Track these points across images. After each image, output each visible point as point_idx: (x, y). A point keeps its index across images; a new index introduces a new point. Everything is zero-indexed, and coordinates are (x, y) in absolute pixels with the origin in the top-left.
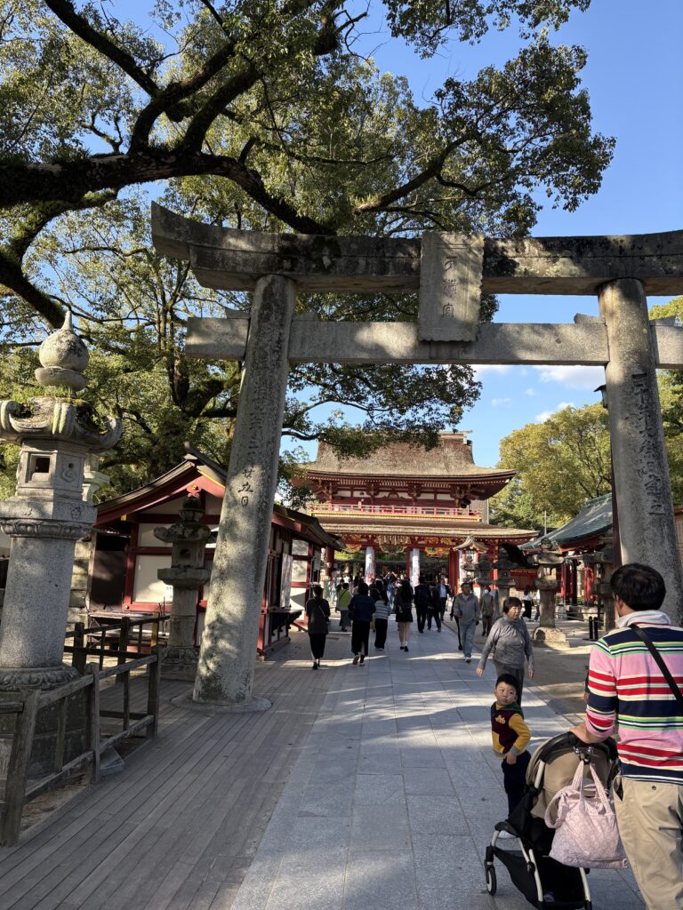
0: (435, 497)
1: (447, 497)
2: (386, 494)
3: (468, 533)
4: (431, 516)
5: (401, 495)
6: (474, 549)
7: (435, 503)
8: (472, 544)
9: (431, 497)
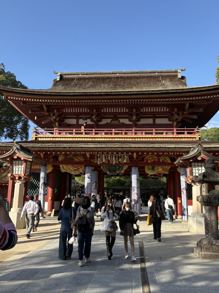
0: (154, 121)
1: (165, 121)
2: (109, 121)
3: (191, 146)
4: (150, 136)
5: (122, 121)
6: (203, 160)
7: (154, 125)
8: (200, 154)
9: (150, 121)
